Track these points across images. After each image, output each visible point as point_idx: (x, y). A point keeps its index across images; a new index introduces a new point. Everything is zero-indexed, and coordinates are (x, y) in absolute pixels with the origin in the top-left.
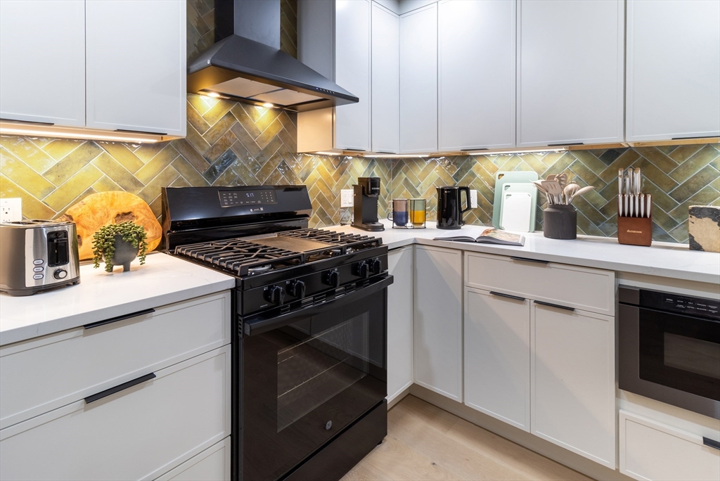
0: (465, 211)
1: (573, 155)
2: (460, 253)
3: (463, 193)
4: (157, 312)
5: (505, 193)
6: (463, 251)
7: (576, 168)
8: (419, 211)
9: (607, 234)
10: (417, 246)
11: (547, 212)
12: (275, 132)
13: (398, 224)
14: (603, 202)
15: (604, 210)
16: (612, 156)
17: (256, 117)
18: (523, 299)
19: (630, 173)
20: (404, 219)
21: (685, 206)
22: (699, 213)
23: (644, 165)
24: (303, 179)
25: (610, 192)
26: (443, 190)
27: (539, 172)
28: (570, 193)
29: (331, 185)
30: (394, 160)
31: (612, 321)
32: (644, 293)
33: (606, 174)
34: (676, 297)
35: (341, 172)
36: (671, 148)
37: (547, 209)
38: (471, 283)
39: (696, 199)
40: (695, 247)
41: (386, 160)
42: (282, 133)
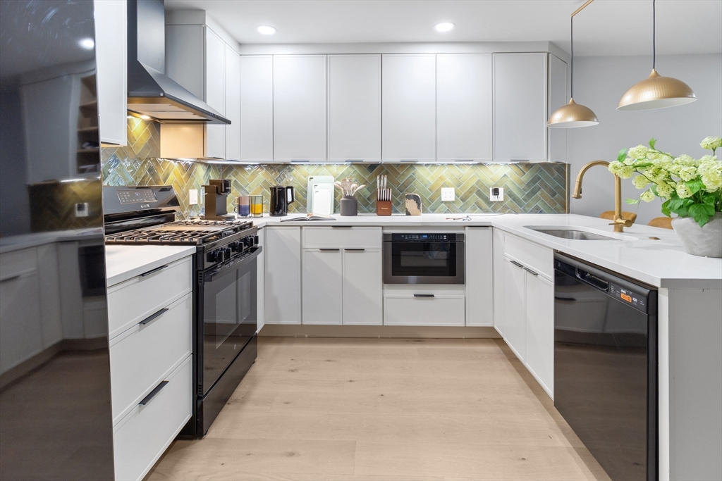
0: (290, 203)
1: (353, 166)
2: (299, 228)
3: (289, 191)
4: (170, 266)
5: (314, 190)
6: (301, 227)
7: (355, 175)
8: (258, 204)
9: (371, 212)
10: (268, 227)
11: (343, 201)
12: (145, 140)
13: (242, 215)
14: (368, 194)
15: (369, 199)
16: (373, 168)
17: (133, 126)
18: (338, 250)
19: (382, 178)
20: (248, 211)
21: (403, 194)
22: (409, 197)
23: (387, 173)
24: (165, 181)
25: (372, 188)
26: (275, 189)
27: (335, 177)
28: (353, 189)
29: (183, 186)
30: (224, 166)
31: (381, 252)
32: (394, 235)
33: (370, 178)
34: (405, 234)
35: (189, 175)
36: (398, 165)
37: (343, 199)
38: (307, 247)
39: (407, 191)
40: (408, 214)
41: (218, 165)
42: (151, 140)
